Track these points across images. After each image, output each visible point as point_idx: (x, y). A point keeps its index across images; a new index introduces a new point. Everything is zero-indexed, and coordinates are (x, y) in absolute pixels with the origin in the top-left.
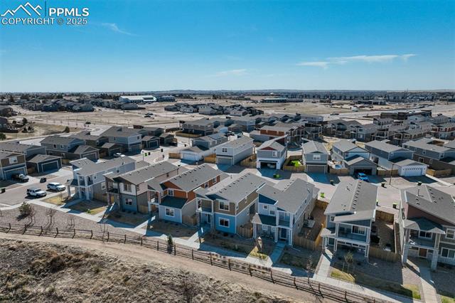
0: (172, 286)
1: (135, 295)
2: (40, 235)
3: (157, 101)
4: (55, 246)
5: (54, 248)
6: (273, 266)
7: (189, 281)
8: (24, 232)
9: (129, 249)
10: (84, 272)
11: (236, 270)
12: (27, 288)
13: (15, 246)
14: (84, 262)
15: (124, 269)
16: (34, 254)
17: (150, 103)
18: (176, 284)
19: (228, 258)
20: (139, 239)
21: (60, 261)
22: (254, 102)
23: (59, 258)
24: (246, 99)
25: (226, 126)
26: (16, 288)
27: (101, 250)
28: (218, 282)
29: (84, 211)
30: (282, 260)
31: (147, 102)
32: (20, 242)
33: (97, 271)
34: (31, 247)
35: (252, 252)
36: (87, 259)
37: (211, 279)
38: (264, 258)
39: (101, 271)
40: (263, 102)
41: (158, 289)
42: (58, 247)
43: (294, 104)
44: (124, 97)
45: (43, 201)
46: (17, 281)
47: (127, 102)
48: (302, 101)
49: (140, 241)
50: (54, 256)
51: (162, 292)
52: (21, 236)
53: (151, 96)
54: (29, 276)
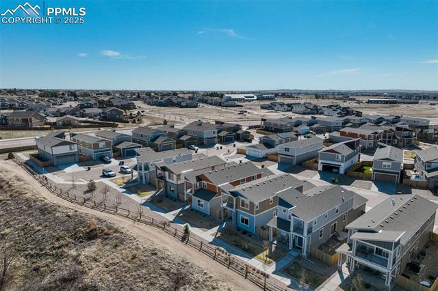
0: (168, 272)
1: (134, 273)
2: (93, 208)
3: (258, 99)
4: (98, 219)
5: (97, 221)
6: (274, 273)
7: (184, 271)
8: (82, 204)
9: (151, 232)
10: (106, 244)
11: (235, 269)
12: (66, 250)
13: (71, 214)
14: (111, 236)
15: (137, 249)
16: (81, 223)
17: (249, 101)
18: (172, 270)
19: (233, 256)
20: (165, 224)
21: (95, 232)
22: (359, 102)
23: (95, 230)
24: (351, 100)
25: (308, 125)
26: (59, 248)
27: (129, 229)
28: (211, 277)
29: (136, 193)
30: (286, 269)
31: (247, 100)
32: (76, 211)
33: (116, 246)
34: (81, 217)
35: (261, 255)
36: (115, 234)
37: (205, 273)
38: (270, 263)
39: (120, 246)
40: (368, 103)
41: (155, 272)
42: (99, 220)
43: (405, 106)
44: (227, 95)
45: (111, 180)
46: (62, 242)
47: (230, 99)
48: (418, 103)
49: (164, 226)
50: (93, 227)
51: (157, 275)
52: (79, 206)
53: (253, 95)
54: (70, 240)
